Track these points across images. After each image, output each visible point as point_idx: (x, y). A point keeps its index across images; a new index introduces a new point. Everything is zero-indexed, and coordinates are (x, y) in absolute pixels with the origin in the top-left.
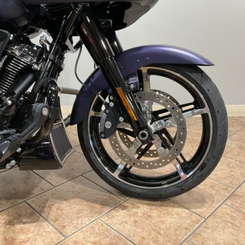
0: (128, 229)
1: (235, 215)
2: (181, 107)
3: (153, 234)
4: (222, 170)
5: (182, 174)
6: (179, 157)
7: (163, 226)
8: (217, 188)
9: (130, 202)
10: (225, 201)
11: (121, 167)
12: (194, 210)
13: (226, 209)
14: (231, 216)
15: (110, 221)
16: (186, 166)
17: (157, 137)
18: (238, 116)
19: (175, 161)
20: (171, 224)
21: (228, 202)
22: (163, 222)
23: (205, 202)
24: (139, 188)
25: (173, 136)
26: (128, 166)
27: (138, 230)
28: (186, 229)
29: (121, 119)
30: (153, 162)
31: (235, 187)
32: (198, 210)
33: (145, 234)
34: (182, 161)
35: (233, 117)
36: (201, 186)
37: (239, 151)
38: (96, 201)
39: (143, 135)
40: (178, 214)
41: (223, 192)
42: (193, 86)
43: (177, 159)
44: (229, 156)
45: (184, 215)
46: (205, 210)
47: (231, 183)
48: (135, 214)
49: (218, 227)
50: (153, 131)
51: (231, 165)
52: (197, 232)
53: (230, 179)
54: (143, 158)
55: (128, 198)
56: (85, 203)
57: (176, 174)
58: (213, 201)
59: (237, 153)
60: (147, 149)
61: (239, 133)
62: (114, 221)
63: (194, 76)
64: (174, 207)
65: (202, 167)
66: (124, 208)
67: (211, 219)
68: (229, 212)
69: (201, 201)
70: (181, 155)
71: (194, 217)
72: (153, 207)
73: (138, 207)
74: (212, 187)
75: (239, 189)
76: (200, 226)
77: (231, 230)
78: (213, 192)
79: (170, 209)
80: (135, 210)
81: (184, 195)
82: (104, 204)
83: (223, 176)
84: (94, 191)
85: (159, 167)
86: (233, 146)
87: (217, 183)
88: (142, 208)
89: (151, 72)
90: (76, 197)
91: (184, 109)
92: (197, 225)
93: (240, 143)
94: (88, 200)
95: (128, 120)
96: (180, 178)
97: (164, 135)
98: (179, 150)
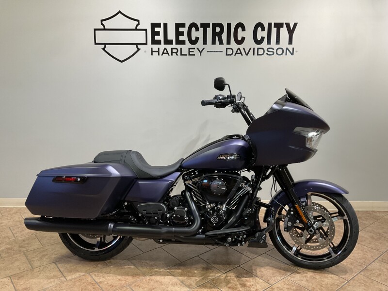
0: (304, 283)
1: (366, 280)
2: (331, 214)
3: (319, 287)
4: (358, 253)
5: (333, 254)
6: (331, 244)
7: (323, 283)
8: (355, 265)
9: (301, 270)
10: (360, 272)
11: (294, 249)
12: (341, 276)
13: (360, 276)
14: (364, 281)
15: (292, 279)
16: (336, 249)
17: (317, 231)
18: (372, 210)
19: (329, 246)
20: (328, 282)
21: (362, 273)
22: (323, 281)
23: (347, 272)
24: (306, 262)
25: (326, 231)
26: (298, 249)
27: (310, 284)
28: (337, 285)
29: (298, 221)
30: (316, 246)
31: (367, 264)
32: (344, 276)
33: (314, 286)
34: (332, 246)
35: (367, 211)
36: (344, 262)
37: (371, 240)
38: (280, 269)
39: (311, 231)
40: (331, 278)
41: (359, 267)
42: (334, 201)
43: (330, 246)
44: (363, 244)
45: (335, 278)
46: (348, 277)
47: (364, 262)
48: (306, 277)
49: (355, 285)
50: (316, 228)
51: (364, 250)
52: (344, 287)
53: (364, 260)
54: (308, 244)
55: (299, 268)
56: (274, 269)
57: (329, 254)
58: (352, 272)
59: (369, 242)
60: (310, 238)
61: (371, 225)
62: (295, 279)
63: (338, 199)
64: (328, 274)
65: (345, 250)
66: (299, 273)
67: (352, 281)
68: (363, 278)
69: (345, 271)
70: (332, 243)
71: (341, 280)
72: (316, 274)
73: (307, 273)
74: (352, 264)
75: (369, 266)
76: (345, 284)
77: (363, 287)
78: (352, 267)
79: (326, 275)
80: (305, 274)
81: (333, 268)
82: (286, 270)
83: (359, 258)
84: (277, 263)
85: (319, 249)
86: (366, 236)
87: (355, 262)
88: (310, 274)
89: (312, 194)
90: (267, 266)
91: (333, 215)
92: (343, 284)
93: (372, 234)
94: (276, 268)
95: (302, 222)
96: (331, 256)
97: (321, 230)
98: (331, 240)
